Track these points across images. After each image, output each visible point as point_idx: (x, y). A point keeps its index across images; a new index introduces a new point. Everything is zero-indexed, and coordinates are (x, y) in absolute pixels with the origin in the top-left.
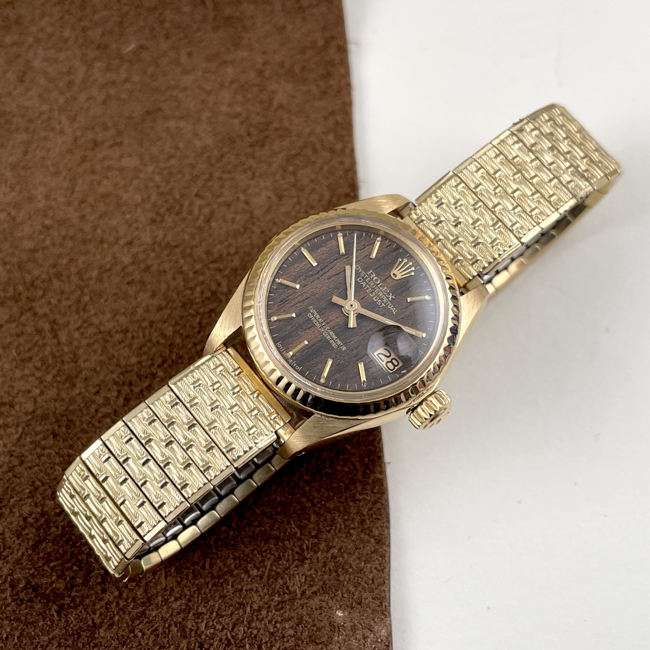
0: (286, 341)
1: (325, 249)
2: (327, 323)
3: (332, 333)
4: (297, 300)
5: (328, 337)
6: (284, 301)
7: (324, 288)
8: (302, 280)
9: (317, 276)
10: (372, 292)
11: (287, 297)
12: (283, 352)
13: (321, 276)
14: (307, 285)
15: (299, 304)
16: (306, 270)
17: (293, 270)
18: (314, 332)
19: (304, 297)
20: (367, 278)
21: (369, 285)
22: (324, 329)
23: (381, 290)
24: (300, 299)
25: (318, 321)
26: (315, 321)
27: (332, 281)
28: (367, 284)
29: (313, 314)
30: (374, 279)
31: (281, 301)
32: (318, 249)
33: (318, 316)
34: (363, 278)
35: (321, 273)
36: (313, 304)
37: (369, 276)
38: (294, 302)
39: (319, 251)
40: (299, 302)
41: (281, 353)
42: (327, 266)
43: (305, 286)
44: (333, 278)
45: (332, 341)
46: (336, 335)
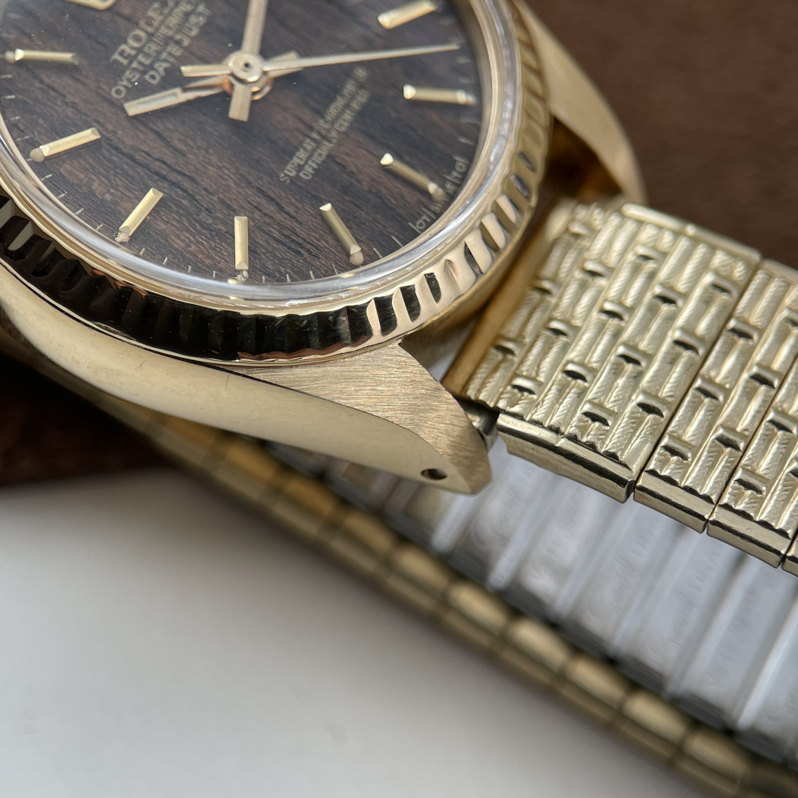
0: (400, 211)
1: (95, 185)
2: (311, 128)
3: (333, 110)
4: (279, 216)
5: (348, 116)
6: (293, 246)
7: (214, 159)
8: (214, 218)
9: (187, 184)
10: (178, 43)
11: (278, 241)
12: (434, 213)
13: (180, 173)
14: (223, 202)
15: (287, 208)
16: (180, 215)
17: (193, 248)
18: (348, 154)
19: (264, 202)
20: (140, 63)
21: (159, 53)
22: (329, 131)
23: (162, 23)
24: (271, 208)
25: (314, 150)
26: (318, 159)
27: (187, 145)
28: (157, 59)
29: (300, 168)
30: (136, 45)
31: (298, 253)
32: (103, 200)
33: (302, 154)
34: (144, 73)
35: (173, 177)
36: (273, 175)
37: (131, 58)
38: (289, 222)
39: (108, 197)
40: (281, 209)
41: (438, 215)
42: (146, 167)
43: (229, 207)
44: (176, 143)
45: (355, 105)
46: (332, 99)
